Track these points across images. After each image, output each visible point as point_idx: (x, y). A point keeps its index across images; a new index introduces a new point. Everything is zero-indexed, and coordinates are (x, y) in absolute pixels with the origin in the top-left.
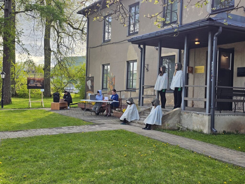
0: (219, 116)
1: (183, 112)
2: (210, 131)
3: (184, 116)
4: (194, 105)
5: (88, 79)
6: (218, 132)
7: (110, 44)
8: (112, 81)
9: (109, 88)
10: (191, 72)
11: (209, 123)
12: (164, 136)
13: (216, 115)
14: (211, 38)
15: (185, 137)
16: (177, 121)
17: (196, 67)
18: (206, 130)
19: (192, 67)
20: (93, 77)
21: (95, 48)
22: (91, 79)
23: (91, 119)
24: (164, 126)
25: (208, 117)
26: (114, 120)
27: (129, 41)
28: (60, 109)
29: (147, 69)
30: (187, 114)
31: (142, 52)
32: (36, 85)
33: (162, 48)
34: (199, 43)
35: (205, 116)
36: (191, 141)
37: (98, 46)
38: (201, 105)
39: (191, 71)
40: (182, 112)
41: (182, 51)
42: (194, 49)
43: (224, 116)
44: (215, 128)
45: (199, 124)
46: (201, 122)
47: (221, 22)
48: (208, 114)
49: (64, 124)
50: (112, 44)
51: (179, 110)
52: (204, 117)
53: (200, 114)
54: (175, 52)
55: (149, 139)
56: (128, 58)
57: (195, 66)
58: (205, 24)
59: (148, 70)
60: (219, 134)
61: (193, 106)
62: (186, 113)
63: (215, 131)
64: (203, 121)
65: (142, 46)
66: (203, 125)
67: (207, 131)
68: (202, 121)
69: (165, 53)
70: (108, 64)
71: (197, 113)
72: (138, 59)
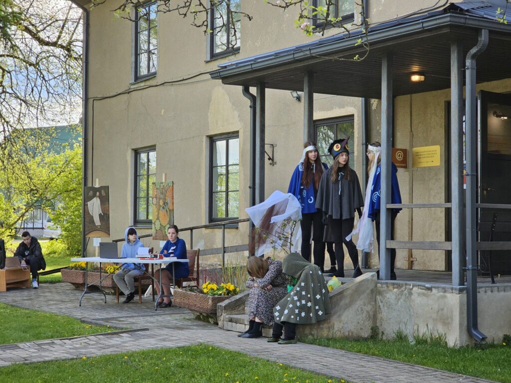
0: (489, 293)
1: (384, 286)
2: (465, 337)
3: (388, 296)
4: (415, 263)
5: (91, 193)
6: (489, 340)
7: (156, 86)
8: (165, 199)
9: (158, 219)
10: (403, 165)
11: (461, 313)
12: (331, 359)
13: (480, 290)
14: (458, 62)
15: (395, 359)
16: (367, 312)
17: (415, 149)
18: (454, 338)
19: (406, 150)
20: (106, 188)
21: (108, 99)
22: (100, 193)
23: (105, 315)
24: (329, 328)
25: (458, 295)
26: (177, 316)
27: (216, 75)
28: (8, 289)
29: (269, 159)
30: (395, 290)
31: (253, 107)
33: (314, 94)
34: (422, 78)
35: (448, 295)
36: (412, 370)
37: (120, 94)
38: (435, 260)
39: (402, 162)
40: (381, 283)
41: (374, 102)
42: (409, 95)
43: (505, 291)
44: (479, 329)
45: (434, 320)
46: (438, 311)
47: (485, 16)
48: (458, 287)
49: (23, 335)
50: (161, 87)
51: (372, 280)
52: (445, 297)
53: (434, 291)
54: (353, 105)
55: (286, 369)
56: (210, 128)
57: (412, 146)
58: (438, 21)
59: (273, 160)
60: (492, 346)
61: (411, 263)
62: (394, 288)
63: (481, 337)
64: (445, 308)
65: (253, 90)
66: (446, 321)
67: (458, 338)
68: (442, 309)
69: (322, 109)
70: (152, 148)
71: (424, 286)
72: (241, 128)
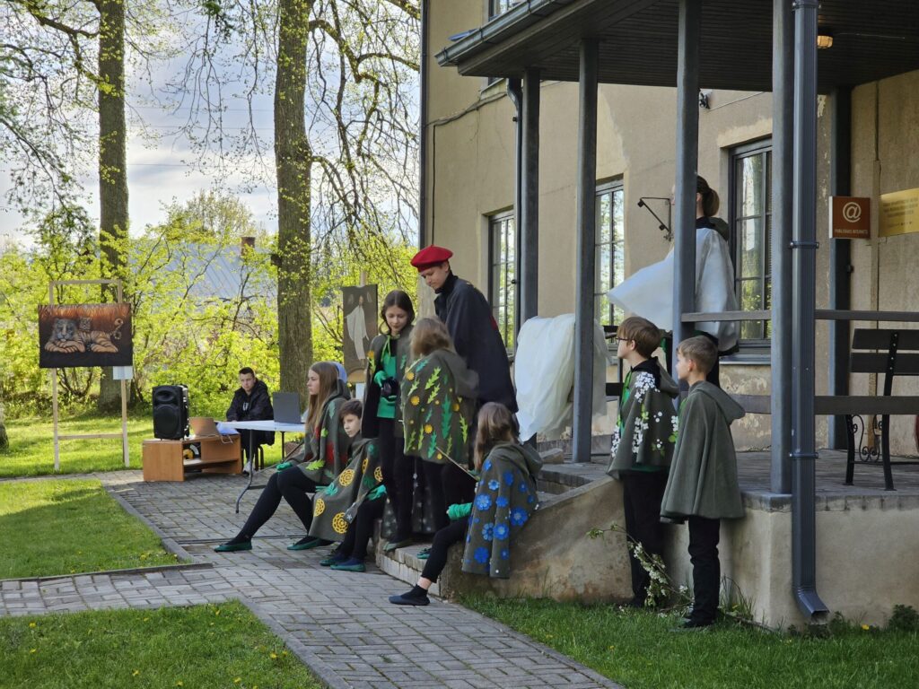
0: (856, 510)
2: (786, 607)
10: (862, 232)
11: (775, 555)
13: (831, 503)
17: (886, 197)
18: (762, 606)
19: (869, 199)
20: (374, 289)
21: (453, 124)
22: (365, 299)
27: (443, 57)
29: (663, 228)
31: (519, 120)
32: (87, 344)
34: (827, 40)
37: (466, 112)
39: (858, 225)
42: (873, 83)
44: (817, 592)
46: (741, 548)
48: (771, 497)
52: (751, 517)
57: (879, 191)
59: (669, 230)
63: (812, 611)
67: (768, 611)
69: (741, 122)
70: (510, 212)
72: (626, 169)
